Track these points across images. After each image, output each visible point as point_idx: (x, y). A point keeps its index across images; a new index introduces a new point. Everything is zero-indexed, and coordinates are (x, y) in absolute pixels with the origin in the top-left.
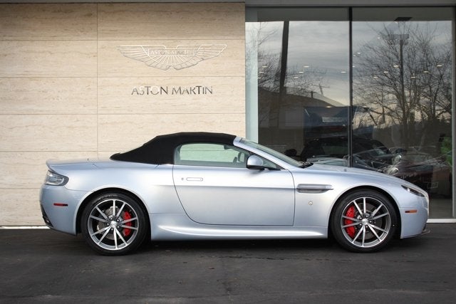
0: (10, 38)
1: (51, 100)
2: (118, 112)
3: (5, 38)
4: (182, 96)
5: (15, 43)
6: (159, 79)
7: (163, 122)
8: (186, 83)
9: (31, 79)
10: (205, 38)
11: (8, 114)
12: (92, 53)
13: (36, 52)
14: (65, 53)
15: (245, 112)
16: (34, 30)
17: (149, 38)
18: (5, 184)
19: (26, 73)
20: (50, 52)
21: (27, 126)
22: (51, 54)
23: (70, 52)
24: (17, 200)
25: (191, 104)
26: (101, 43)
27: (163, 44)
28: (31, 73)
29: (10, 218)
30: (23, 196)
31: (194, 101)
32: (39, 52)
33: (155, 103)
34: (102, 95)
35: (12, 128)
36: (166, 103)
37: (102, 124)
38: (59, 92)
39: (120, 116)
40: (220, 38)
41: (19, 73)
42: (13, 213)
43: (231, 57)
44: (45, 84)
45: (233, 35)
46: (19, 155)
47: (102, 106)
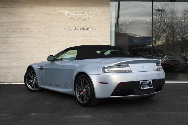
0: (14, 7)
1: (31, 32)
2: (58, 37)
3: (12, 7)
4: (84, 31)
6: (74, 24)
7: (76, 41)
8: (86, 26)
9: (23, 23)
10: (93, 7)
11: (13, 38)
12: (48, 13)
13: (25, 13)
14: (36, 13)
15: (109, 37)
16: (24, 4)
17: (71, 7)
19: (21, 21)
21: (21, 43)
22: (31, 13)
23: (39, 13)
24: (17, 72)
25: (87, 34)
26: (51, 9)
27: (77, 10)
28: (23, 21)
29: (14, 79)
30: (20, 71)
31: (89, 33)
33: (73, 34)
34: (51, 30)
35: (15, 43)
36: (78, 34)
37: (51, 42)
38: (34, 29)
39: (59, 39)
40: (100, 7)
41: (18, 21)
42: (15, 77)
43: (104, 15)
44: (28, 25)
45: (105, 6)
46: (18, 54)
47: (52, 35)
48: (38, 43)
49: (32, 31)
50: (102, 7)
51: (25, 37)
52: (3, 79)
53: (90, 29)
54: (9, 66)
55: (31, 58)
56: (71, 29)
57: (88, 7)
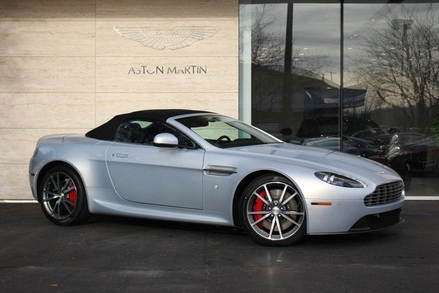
0: (12, 18)
1: (52, 79)
2: (115, 90)
3: (7, 19)
4: (177, 75)
6: (154, 58)
7: (158, 101)
8: (181, 63)
9: (32, 58)
10: (200, 19)
11: (10, 92)
12: (90, 34)
13: (36, 32)
14: (64, 33)
15: (238, 91)
16: (34, 11)
17: (145, 19)
18: (8, 160)
19: (26, 52)
21: (28, 104)
22: (51, 33)
23: (69, 32)
24: (18, 175)
25: (185, 83)
26: (99, 23)
27: (159, 25)
28: (32, 52)
29: (12, 192)
31: (188, 80)
32: (40, 32)
33: (151, 83)
34: (100, 74)
35: (13, 106)
36: (161, 83)
37: (100, 102)
38: (59, 71)
39: (118, 94)
40: (214, 18)
41: (20, 52)
42: (15, 187)
43: (225, 37)
44: (45, 63)
45: (227, 16)
46: (20, 132)
47: (100, 85)
48: (68, 105)
49: (53, 77)
51: (37, 91)
53: (191, 70)
56: (146, 72)
57: (186, 19)
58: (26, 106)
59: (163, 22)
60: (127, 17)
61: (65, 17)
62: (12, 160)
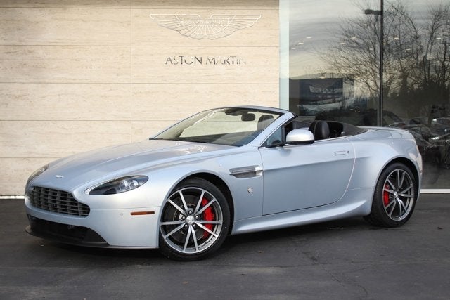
0: (43, 5)
2: (152, 81)
4: (216, 66)
5: (47, 10)
6: (193, 48)
8: (221, 54)
9: (64, 47)
11: (41, 83)
12: (126, 22)
13: (68, 20)
14: (98, 21)
17: (182, 7)
19: (57, 41)
20: (83, 20)
21: (59, 95)
23: (103, 20)
25: (225, 74)
26: (135, 11)
27: (198, 13)
28: (64, 41)
31: (228, 71)
32: (72, 20)
33: (189, 73)
34: (135, 64)
35: (44, 97)
36: (200, 73)
37: (136, 94)
38: (92, 60)
40: (254, 8)
41: (51, 41)
43: (265, 26)
44: (77, 52)
45: (268, 5)
46: (51, 124)
47: (136, 75)
48: (102, 96)
49: (86, 67)
50: (260, 8)
51: (69, 81)
52: (15, 187)
53: (230, 61)
54: (31, 153)
55: (86, 133)
56: (184, 62)
57: (225, 8)
58: (58, 97)
59: (201, 11)
60: (164, 5)
61: (98, 4)
62: (43, 154)
